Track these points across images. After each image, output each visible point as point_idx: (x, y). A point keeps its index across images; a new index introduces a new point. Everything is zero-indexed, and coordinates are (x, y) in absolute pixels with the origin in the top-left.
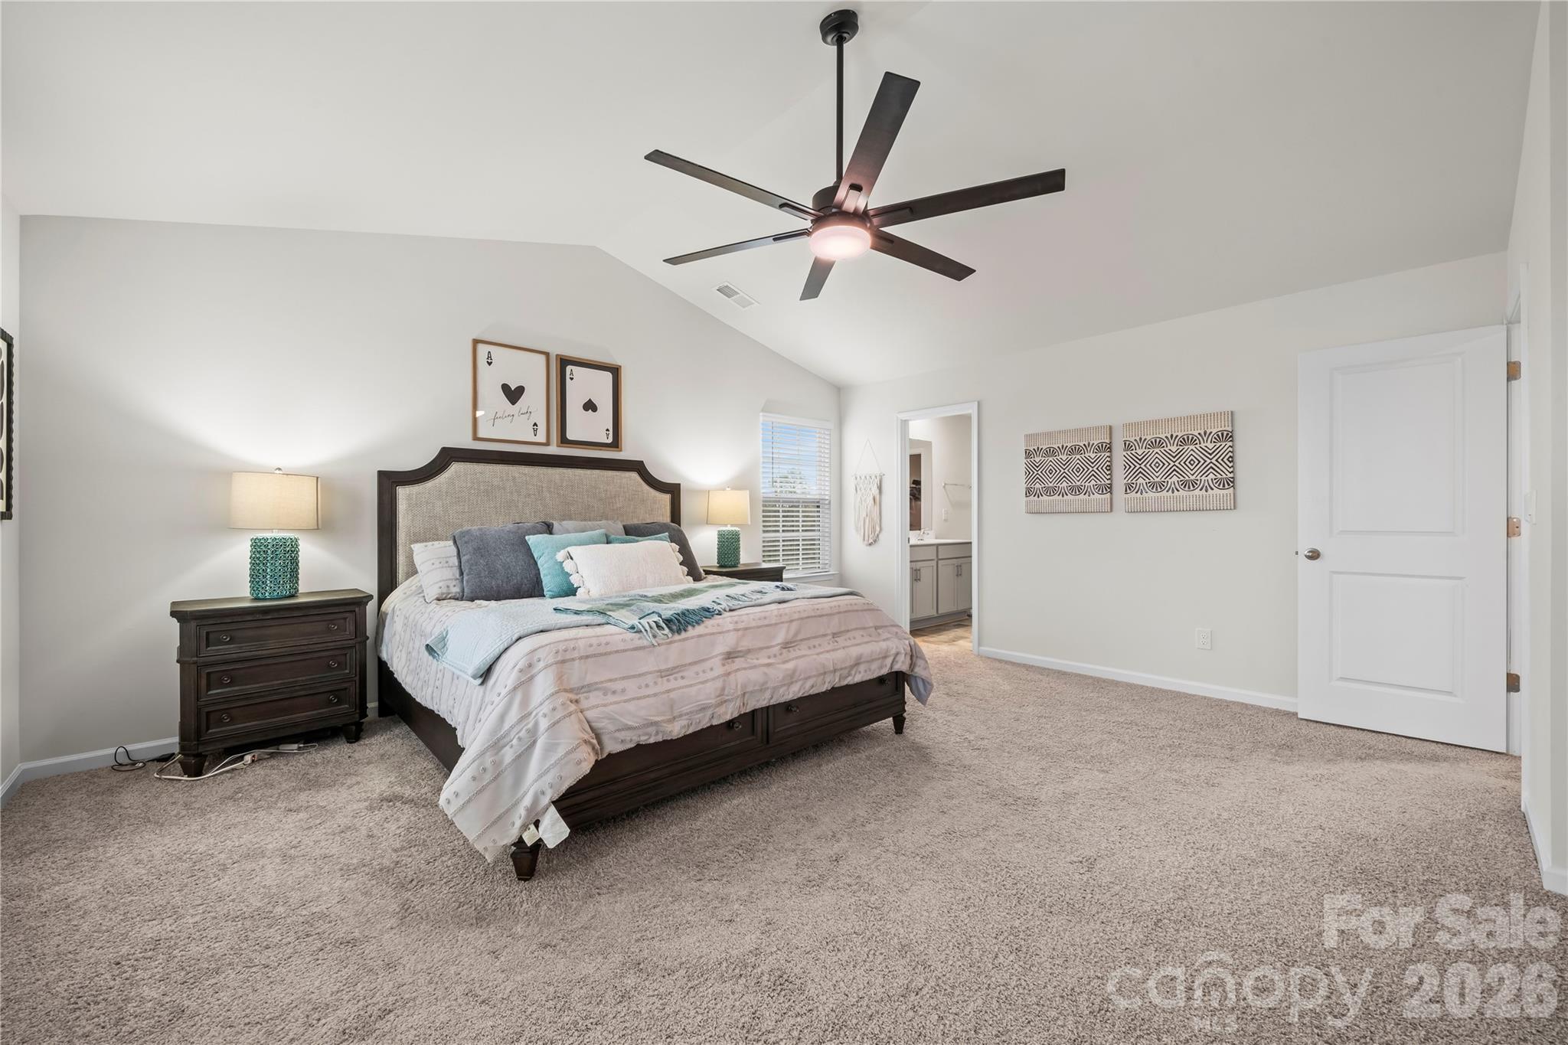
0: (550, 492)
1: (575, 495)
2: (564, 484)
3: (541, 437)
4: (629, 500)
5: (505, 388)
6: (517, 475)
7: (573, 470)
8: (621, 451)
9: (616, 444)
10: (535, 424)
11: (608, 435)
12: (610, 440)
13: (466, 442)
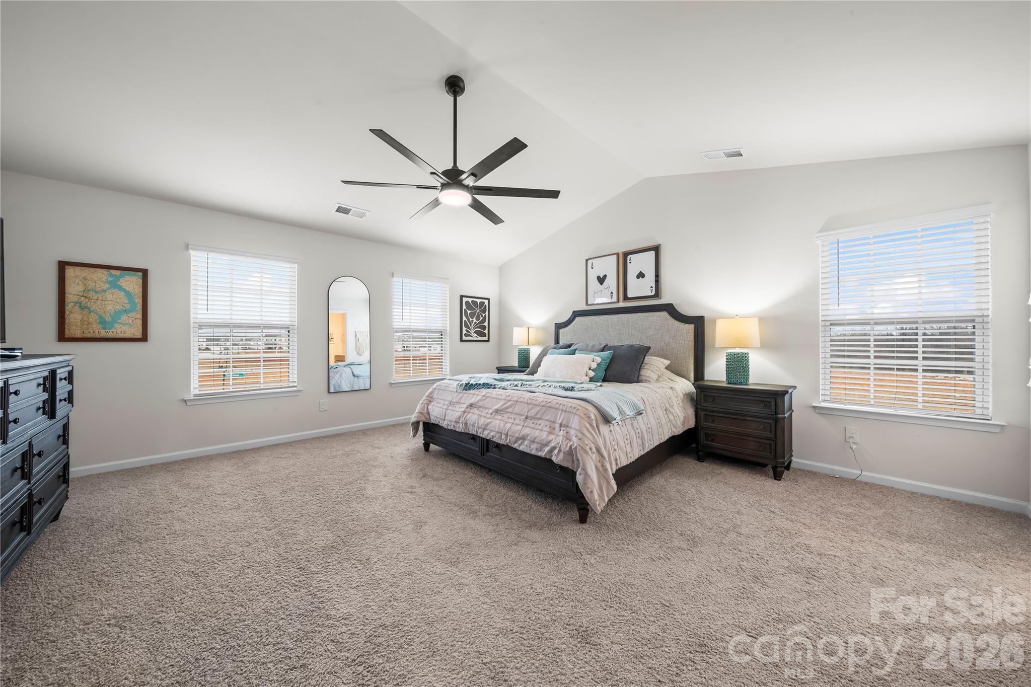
0: (612, 328)
1: (624, 329)
2: (619, 323)
3: (615, 299)
4: (658, 330)
5: (598, 278)
6: (598, 320)
7: (625, 315)
8: (661, 299)
9: (657, 295)
10: (612, 293)
11: (652, 290)
12: (654, 293)
13: (583, 307)
